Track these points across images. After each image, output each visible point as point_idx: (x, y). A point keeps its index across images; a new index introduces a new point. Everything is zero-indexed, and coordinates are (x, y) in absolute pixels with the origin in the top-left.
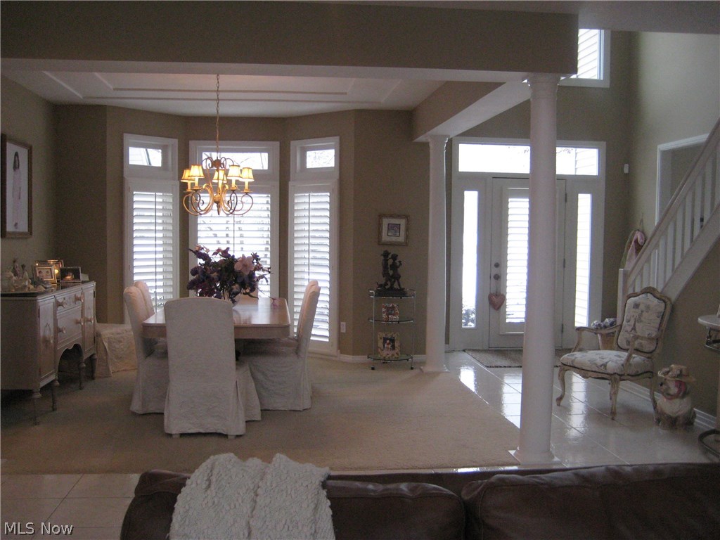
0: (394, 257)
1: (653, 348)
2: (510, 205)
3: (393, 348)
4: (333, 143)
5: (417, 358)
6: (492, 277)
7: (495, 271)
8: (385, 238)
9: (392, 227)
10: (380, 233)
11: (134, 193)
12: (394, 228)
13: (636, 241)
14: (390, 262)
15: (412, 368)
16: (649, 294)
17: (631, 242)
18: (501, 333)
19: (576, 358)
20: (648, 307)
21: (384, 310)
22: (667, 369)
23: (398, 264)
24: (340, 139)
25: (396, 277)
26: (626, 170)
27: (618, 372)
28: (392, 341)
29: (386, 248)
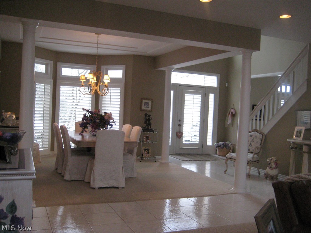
0: (149, 116)
1: (259, 151)
2: (186, 97)
3: (148, 153)
4: (122, 68)
5: (157, 157)
6: (178, 126)
7: (179, 123)
8: (143, 108)
9: (146, 104)
10: (141, 106)
11: (36, 84)
12: (147, 104)
13: (232, 113)
14: (147, 118)
15: (156, 161)
16: (256, 132)
17: (229, 113)
18: (181, 148)
19: (233, 155)
20: (256, 137)
21: (144, 137)
22: (270, 159)
23: (150, 119)
24: (126, 67)
25: (149, 124)
26: (227, 85)
27: (251, 160)
28: (148, 150)
29: (146, 112)
